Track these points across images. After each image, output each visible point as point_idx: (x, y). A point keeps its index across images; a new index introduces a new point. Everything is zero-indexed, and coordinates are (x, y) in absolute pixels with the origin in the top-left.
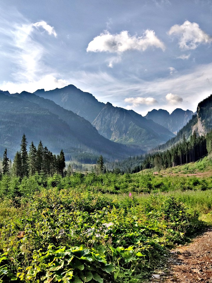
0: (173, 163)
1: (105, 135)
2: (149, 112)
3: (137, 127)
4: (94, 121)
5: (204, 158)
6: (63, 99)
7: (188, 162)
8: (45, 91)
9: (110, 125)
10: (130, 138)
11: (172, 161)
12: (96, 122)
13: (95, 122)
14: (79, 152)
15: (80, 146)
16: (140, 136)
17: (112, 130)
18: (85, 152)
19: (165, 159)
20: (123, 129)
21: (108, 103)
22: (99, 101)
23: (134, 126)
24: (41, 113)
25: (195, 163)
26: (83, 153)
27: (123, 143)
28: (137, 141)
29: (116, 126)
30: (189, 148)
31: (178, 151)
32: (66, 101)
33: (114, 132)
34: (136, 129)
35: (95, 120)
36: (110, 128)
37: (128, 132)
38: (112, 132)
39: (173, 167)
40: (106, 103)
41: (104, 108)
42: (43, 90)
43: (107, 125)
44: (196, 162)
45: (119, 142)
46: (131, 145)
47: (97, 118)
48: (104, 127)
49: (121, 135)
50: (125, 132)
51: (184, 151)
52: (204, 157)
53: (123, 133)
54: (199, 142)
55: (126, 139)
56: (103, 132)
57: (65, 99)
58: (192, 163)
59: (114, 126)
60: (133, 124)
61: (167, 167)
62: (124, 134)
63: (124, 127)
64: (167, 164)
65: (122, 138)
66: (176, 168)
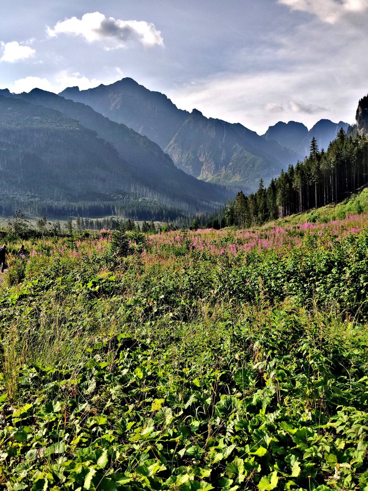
0: (281, 208)
1: (189, 170)
2: (270, 127)
3: (246, 154)
4: (169, 145)
5: (362, 193)
6: (113, 104)
7: (321, 204)
8: (80, 90)
9: (199, 151)
10: (234, 175)
11: (278, 203)
12: (173, 146)
13: (171, 146)
14: (132, 199)
15: (136, 189)
16: (251, 170)
17: (201, 159)
18: (144, 199)
19: (260, 198)
20: (222, 158)
21: (195, 110)
22: (179, 108)
23: (241, 153)
24: (64, 127)
25: (337, 207)
26: (140, 200)
27: (221, 183)
28: (247, 180)
29: (208, 153)
30: (321, 167)
31: (295, 176)
32: (118, 108)
33: (205, 163)
34: (246, 157)
35: (171, 142)
36: (198, 155)
37: (231, 164)
38: (202, 164)
39: (280, 219)
40: (190, 111)
41: (186, 121)
42: (77, 88)
43: (192, 152)
44: (339, 204)
45: (214, 182)
46: (235, 187)
47: (174, 138)
48: (187, 155)
49: (217, 169)
50: (226, 164)
51: (309, 176)
52: (361, 190)
53: (222, 166)
54: (351, 152)
55: (226, 177)
56: (187, 164)
57: (116, 105)
58: (328, 205)
59: (204, 154)
60: (240, 148)
61: (265, 219)
62: (224, 167)
63: (224, 154)
64: (267, 211)
65: (219, 175)
66: (286, 221)
